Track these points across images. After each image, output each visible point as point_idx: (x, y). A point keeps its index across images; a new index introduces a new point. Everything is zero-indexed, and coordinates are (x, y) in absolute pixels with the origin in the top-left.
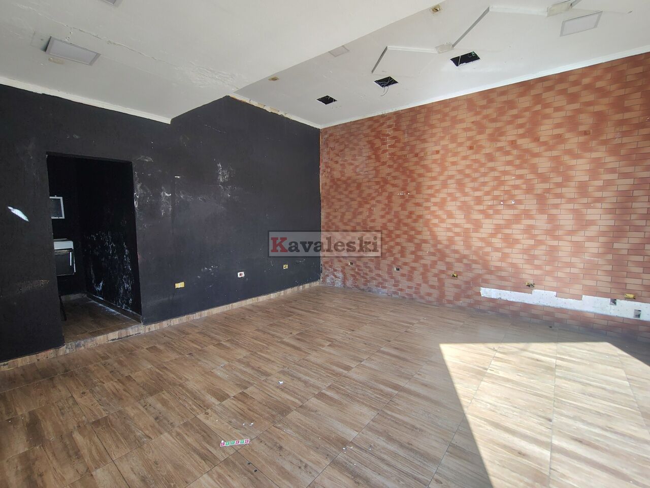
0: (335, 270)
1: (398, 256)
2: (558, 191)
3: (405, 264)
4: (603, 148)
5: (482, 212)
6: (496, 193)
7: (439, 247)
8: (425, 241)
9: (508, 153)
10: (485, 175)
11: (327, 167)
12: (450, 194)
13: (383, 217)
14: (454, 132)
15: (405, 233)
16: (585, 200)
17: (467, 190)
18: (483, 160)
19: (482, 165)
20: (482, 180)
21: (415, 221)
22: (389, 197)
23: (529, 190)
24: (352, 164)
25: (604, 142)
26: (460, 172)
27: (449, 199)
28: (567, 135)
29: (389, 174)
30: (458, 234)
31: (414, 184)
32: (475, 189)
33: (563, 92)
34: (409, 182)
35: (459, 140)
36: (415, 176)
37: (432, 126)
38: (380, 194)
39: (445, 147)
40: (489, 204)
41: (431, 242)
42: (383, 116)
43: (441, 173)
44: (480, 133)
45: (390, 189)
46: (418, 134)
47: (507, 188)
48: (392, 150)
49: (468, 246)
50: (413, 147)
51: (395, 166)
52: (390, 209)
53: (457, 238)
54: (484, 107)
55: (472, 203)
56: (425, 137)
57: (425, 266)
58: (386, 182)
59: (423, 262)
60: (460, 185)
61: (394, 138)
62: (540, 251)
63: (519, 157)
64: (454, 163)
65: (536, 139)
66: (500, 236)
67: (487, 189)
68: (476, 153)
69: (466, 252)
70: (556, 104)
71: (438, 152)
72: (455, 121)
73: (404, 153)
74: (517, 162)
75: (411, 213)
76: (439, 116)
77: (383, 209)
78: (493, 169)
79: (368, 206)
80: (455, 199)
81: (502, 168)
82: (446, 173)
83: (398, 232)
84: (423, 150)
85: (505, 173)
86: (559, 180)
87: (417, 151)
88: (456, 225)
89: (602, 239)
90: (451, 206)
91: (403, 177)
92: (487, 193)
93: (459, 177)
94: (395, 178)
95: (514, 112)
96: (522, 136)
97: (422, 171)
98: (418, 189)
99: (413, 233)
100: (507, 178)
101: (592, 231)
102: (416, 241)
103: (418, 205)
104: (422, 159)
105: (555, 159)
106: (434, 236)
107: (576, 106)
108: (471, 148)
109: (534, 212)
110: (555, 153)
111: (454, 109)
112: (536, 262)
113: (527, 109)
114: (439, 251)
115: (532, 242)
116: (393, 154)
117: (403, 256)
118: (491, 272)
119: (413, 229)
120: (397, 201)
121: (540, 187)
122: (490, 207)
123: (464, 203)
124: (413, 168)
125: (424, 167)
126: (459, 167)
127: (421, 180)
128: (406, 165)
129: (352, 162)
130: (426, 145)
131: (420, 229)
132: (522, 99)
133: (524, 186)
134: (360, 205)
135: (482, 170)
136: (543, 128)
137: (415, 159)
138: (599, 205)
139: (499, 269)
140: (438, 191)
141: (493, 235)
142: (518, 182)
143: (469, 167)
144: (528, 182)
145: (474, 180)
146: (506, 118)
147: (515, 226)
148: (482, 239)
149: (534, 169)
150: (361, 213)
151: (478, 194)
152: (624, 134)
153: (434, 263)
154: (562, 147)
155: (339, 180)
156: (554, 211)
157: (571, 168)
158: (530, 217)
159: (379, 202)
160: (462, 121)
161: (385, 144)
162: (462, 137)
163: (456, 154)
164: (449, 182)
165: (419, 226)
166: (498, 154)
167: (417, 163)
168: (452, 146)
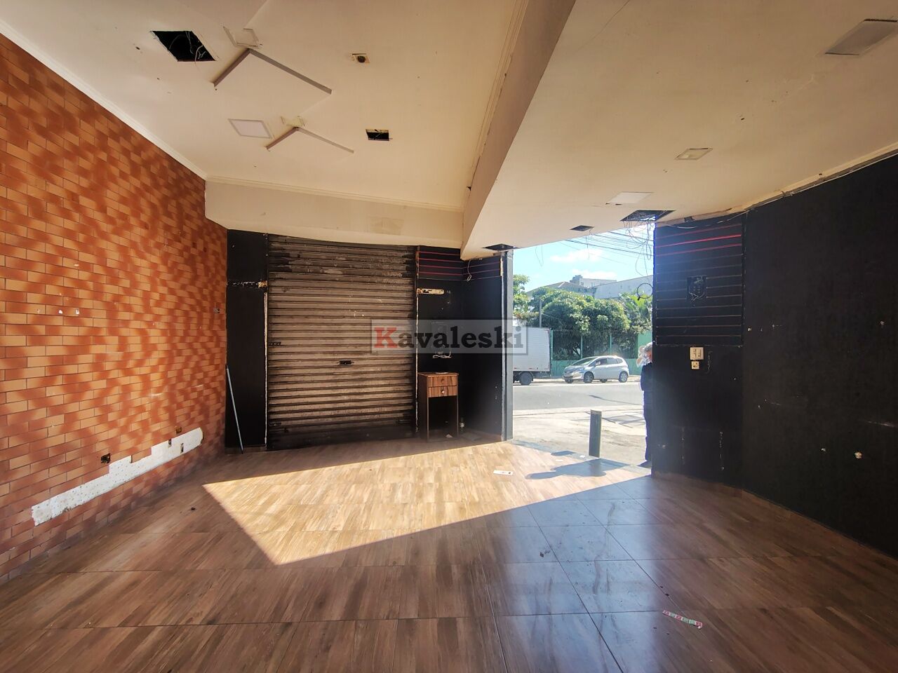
2: (127, 300)
6: (51, 290)
16: (148, 317)
18: (23, 209)
19: (22, 220)
23: (97, 294)
25: (158, 246)
28: (132, 220)
32: (9, 274)
33: (127, 153)
40: (38, 312)
47: (68, 284)
54: (25, 88)
55: (2, 306)
62: (113, 397)
65: (102, 209)
67: (33, 277)
70: (121, 167)
74: (81, 237)
78: (42, 236)
81: (58, 240)
85: (63, 252)
86: (128, 283)
89: (161, 369)
92: (35, 287)
95: (74, 139)
96: (86, 192)
100: (67, 262)
101: (154, 358)
105: (122, 250)
107: (138, 183)
109: (104, 332)
110: (122, 241)
112: (110, 417)
113: (90, 148)
115: (102, 384)
121: (110, 290)
132: (84, 124)
136: (109, 193)
138: (158, 324)
139: (61, 449)
141: (48, 381)
144: (94, 278)
146: (62, 142)
147: (81, 358)
149: (101, 256)
151: (14, 285)
154: (128, 235)
166: (50, 208)
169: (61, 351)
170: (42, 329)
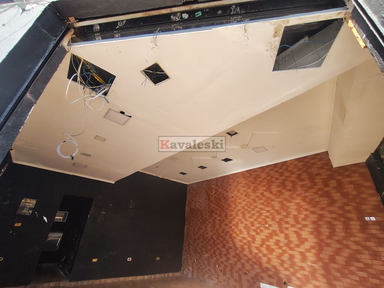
0: (189, 265)
1: (218, 257)
2: (286, 220)
3: (222, 263)
4: (299, 198)
5: (255, 231)
6: (259, 220)
7: (238, 252)
8: (230, 248)
9: (261, 199)
10: (253, 209)
11: (189, 203)
12: (240, 220)
13: (211, 231)
14: (238, 188)
15: (221, 242)
16: (299, 226)
17: (247, 218)
18: (252, 202)
19: (251, 204)
20: (252, 212)
21: (226, 235)
22: (214, 220)
23: (273, 219)
24: (199, 202)
25: (299, 195)
26: (243, 207)
27: (239, 222)
28: (283, 191)
29: (214, 208)
30: (245, 244)
31: (224, 213)
32: (250, 217)
33: (277, 172)
34: (222, 212)
35: (241, 192)
36: (225, 209)
37: (230, 185)
38: (210, 218)
39: (235, 195)
40: (257, 226)
41: (233, 248)
42: (211, 180)
43: (235, 208)
44: (249, 188)
45: (215, 215)
46: (224, 188)
47: (264, 217)
48: (215, 195)
49: (251, 252)
50: (223, 194)
51: (216, 203)
52: (215, 227)
53: (245, 247)
54: (249, 177)
55: (250, 225)
56: (228, 189)
57: (231, 264)
58: (212, 211)
59: (230, 262)
60: (244, 215)
61: (215, 189)
62: (285, 257)
63: (266, 201)
64: (240, 203)
65: (271, 193)
66: (265, 246)
67: (255, 217)
68: (248, 198)
69: (250, 256)
70: (276, 177)
71: (233, 197)
72: (239, 183)
73: (220, 197)
74: (266, 203)
75: (224, 230)
76: (232, 180)
77: (212, 227)
78: (256, 207)
79: (205, 225)
80: (242, 223)
81: (260, 206)
82: (237, 208)
83: (218, 241)
84: (227, 196)
85: (262, 209)
86: (285, 214)
87: (225, 196)
88: (244, 238)
89: (313, 251)
90: (241, 226)
91: (220, 209)
92: (256, 220)
93: (242, 210)
94: (216, 210)
95: (260, 179)
96: (265, 191)
97: (227, 206)
98: (226, 216)
99: (225, 242)
100: (262, 212)
101: (307, 245)
102: (227, 247)
103: (226, 225)
104: (227, 200)
105: (281, 202)
106: (235, 245)
107: (283, 178)
108: (246, 196)
109: (278, 232)
110: (280, 200)
111: (238, 177)
112: (285, 265)
113: (265, 178)
114: (237, 254)
115: (280, 251)
116: (215, 197)
117: (221, 257)
118: (264, 271)
119: (225, 239)
120: (217, 223)
121: (278, 217)
122: (258, 228)
123: (246, 225)
124: (223, 205)
125: (228, 204)
126: (242, 205)
127: (227, 211)
128: (221, 203)
129: (199, 200)
130: (228, 193)
131: (228, 240)
132: (262, 174)
133: (271, 216)
134: (202, 225)
135: (252, 207)
136: (273, 187)
137: (224, 200)
138: (306, 229)
139: (268, 269)
140: (234, 218)
141: (261, 245)
142: (268, 214)
143: (246, 205)
144: (272, 214)
145: (249, 212)
146: (258, 182)
147: (271, 240)
148: (257, 248)
149: (273, 207)
150: (202, 229)
151: (252, 220)
152: (306, 191)
153: (236, 263)
154: (282, 196)
155: (193, 209)
156: (286, 232)
157: (288, 207)
158: (277, 235)
159: (209, 222)
160: (241, 183)
161: (212, 192)
162: (242, 190)
163: (240, 198)
164: (239, 213)
165: (227, 237)
166: (257, 199)
167: (225, 202)
168: (238, 194)
169: (264, 237)
170: (258, 231)
